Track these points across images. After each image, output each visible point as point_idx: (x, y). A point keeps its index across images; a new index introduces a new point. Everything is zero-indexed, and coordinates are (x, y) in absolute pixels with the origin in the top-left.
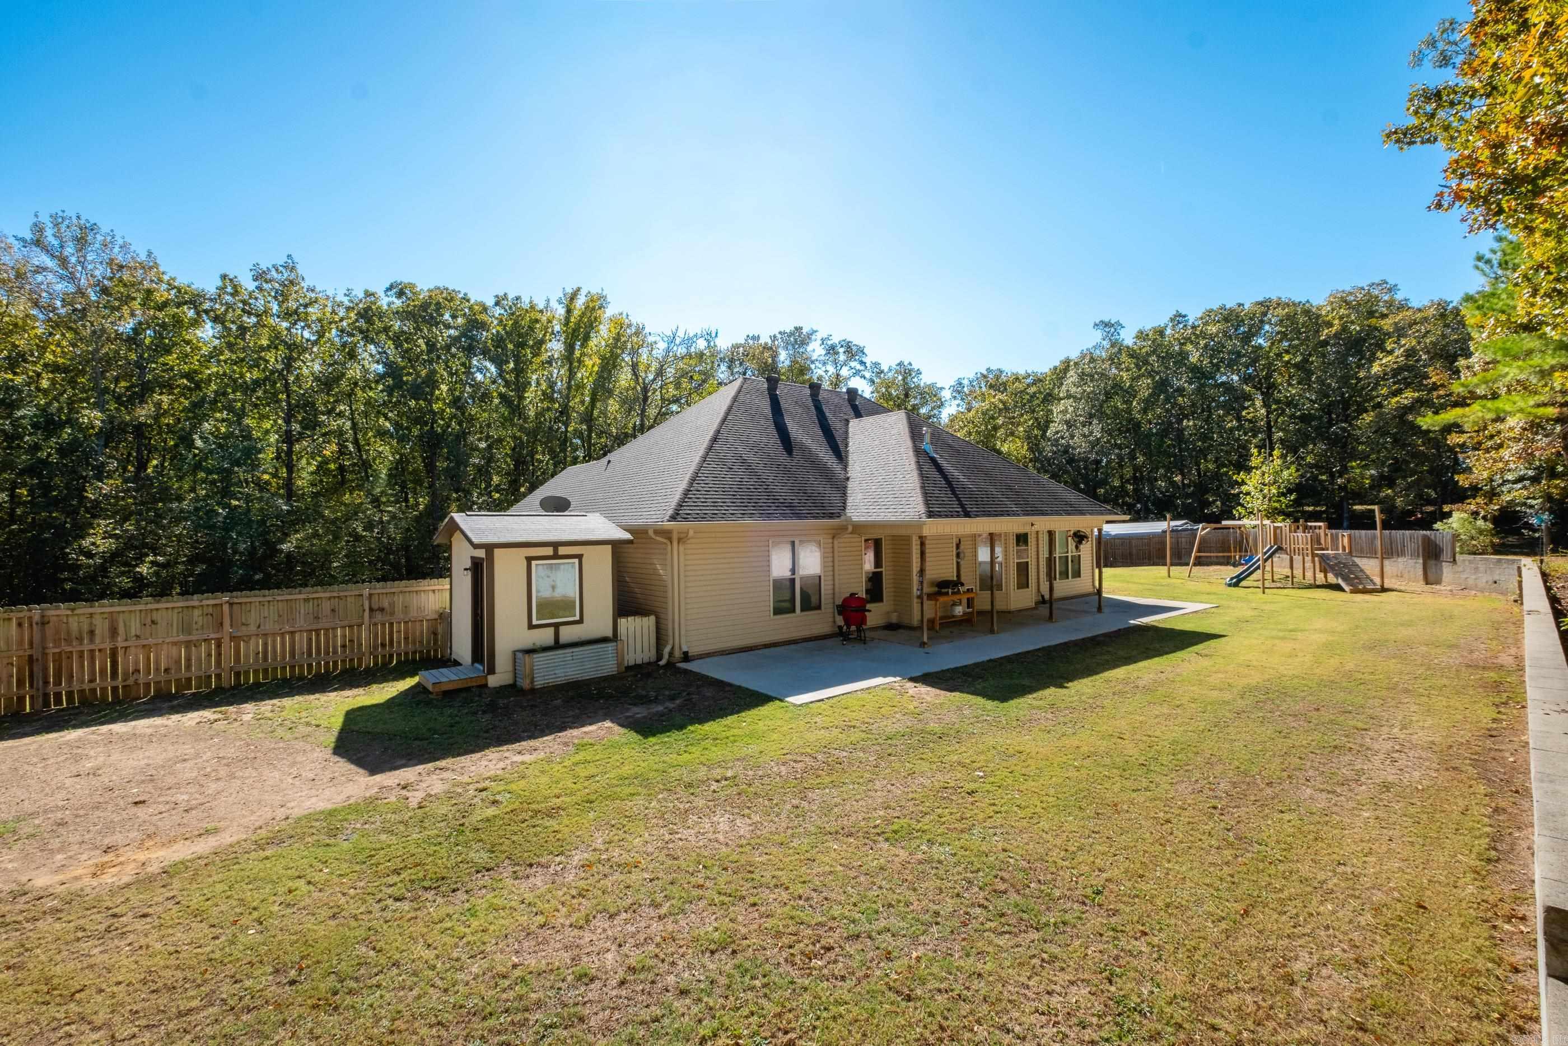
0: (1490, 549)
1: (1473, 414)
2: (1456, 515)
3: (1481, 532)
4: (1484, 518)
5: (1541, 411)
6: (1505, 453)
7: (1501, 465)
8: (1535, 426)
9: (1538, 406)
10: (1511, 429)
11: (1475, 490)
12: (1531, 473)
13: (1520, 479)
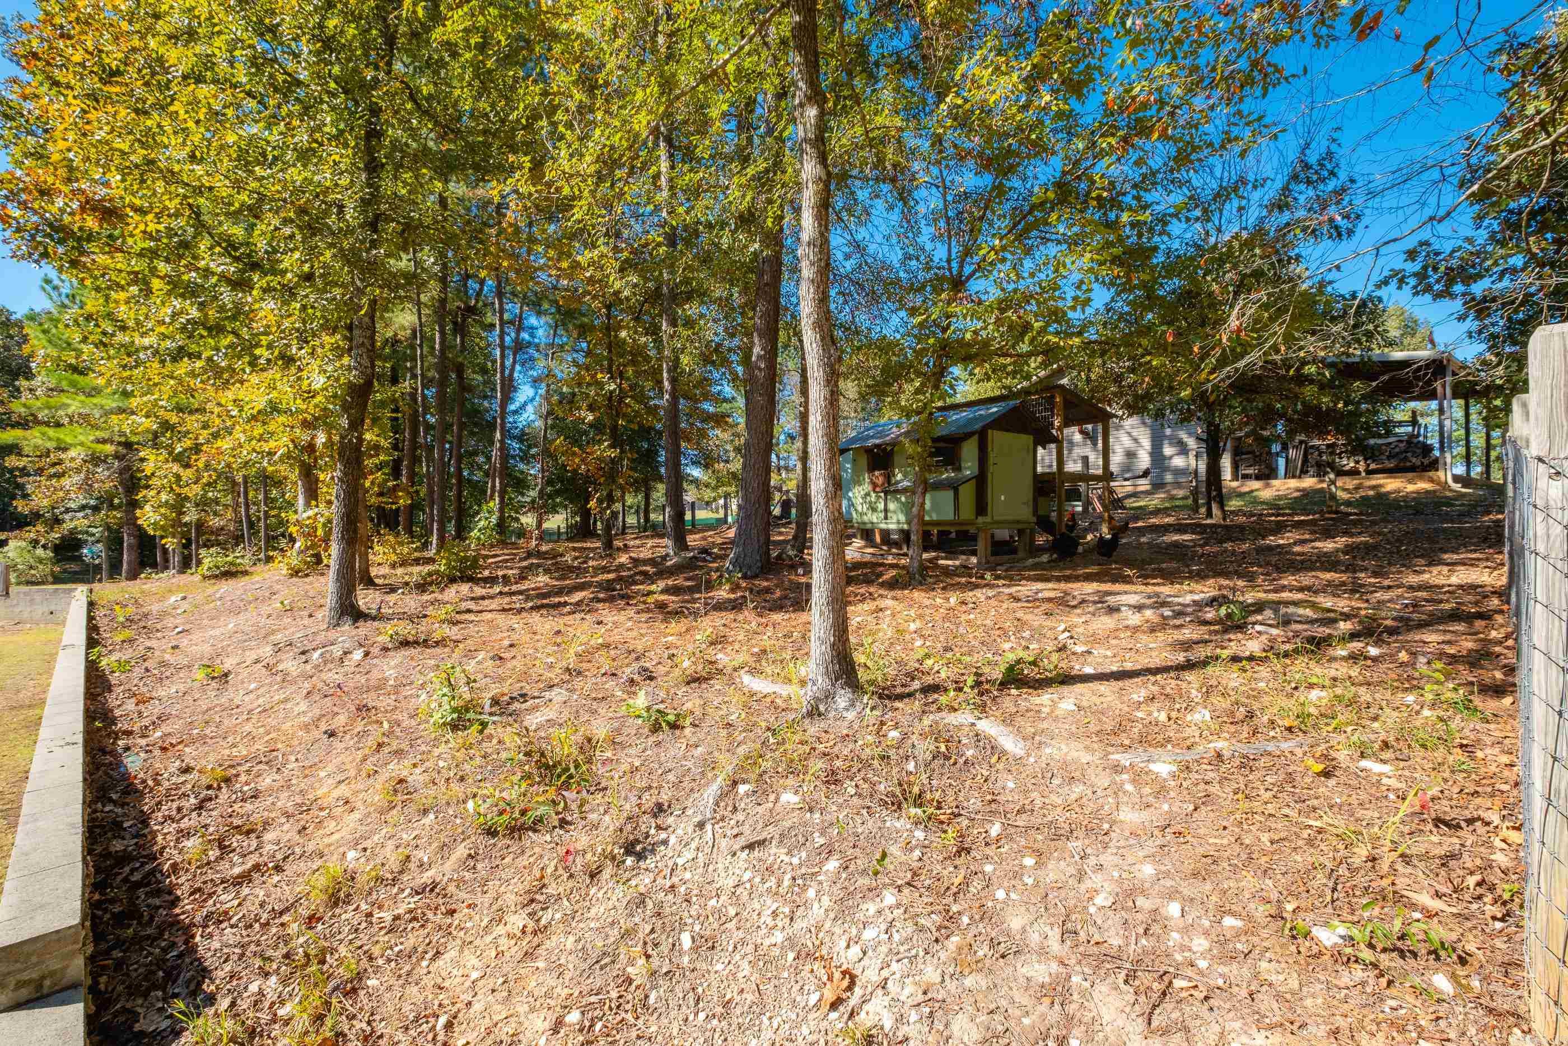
0: (50, 579)
1: (33, 439)
2: (12, 544)
3: (40, 561)
4: (44, 547)
5: (100, 446)
6: (66, 482)
7: (61, 494)
8: (96, 460)
9: (98, 441)
10: (73, 459)
11: (36, 516)
12: (92, 502)
13: (83, 508)
